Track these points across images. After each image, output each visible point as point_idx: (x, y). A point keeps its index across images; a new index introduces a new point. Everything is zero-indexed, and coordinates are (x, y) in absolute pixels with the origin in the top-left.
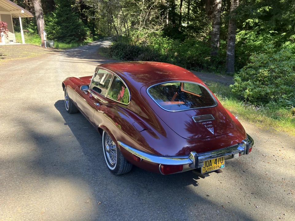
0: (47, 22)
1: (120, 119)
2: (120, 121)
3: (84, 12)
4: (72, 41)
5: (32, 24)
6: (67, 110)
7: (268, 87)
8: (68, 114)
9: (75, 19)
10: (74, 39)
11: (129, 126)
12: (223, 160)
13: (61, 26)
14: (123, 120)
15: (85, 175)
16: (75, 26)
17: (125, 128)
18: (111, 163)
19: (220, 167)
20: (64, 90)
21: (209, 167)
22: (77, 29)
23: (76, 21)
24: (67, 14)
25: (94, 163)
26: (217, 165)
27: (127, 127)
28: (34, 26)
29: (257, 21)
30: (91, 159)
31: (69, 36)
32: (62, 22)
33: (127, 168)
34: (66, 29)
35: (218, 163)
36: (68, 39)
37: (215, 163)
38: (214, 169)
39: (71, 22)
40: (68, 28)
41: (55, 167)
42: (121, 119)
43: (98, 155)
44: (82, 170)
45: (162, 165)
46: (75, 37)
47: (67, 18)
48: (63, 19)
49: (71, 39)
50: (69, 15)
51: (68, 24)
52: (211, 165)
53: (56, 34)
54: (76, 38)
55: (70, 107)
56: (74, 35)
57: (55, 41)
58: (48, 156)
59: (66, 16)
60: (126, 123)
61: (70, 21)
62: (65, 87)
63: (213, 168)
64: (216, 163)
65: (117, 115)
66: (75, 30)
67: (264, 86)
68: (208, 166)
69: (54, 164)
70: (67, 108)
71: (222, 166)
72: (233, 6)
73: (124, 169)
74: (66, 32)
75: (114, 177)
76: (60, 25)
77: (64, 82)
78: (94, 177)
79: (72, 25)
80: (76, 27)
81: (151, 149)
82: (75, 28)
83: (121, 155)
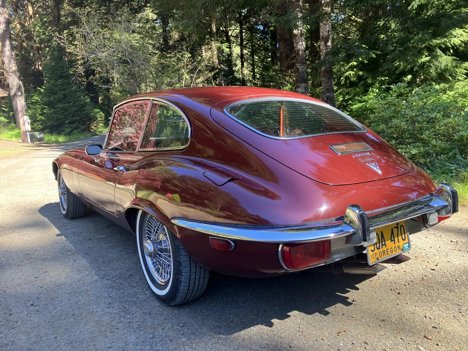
0: (29, 105)
1: (175, 182)
2: (176, 186)
3: (92, 79)
4: (75, 131)
5: (5, 109)
6: (64, 213)
7: (411, 147)
8: (67, 220)
9: (77, 96)
10: (77, 128)
11: (199, 185)
12: (405, 234)
13: (55, 108)
14: (183, 179)
15: (104, 315)
16: (77, 106)
17: (190, 194)
18: (160, 282)
19: (402, 250)
20: (56, 179)
21: (381, 250)
22: (81, 111)
23: (79, 99)
24: (64, 90)
25: (121, 291)
26: (396, 245)
27: (193, 191)
28: (8, 112)
29: (361, 73)
30: (114, 285)
31: (69, 123)
32: (56, 103)
33: (197, 282)
34: (63, 113)
35: (396, 239)
36: (67, 128)
37: (392, 241)
38: (391, 254)
39: (72, 102)
40: (66, 110)
41: (32, 308)
42: (178, 179)
43: (129, 276)
44: (95, 307)
45: (286, 244)
46: (79, 124)
47: (64, 95)
48: (56, 97)
49: (72, 127)
50: (67, 91)
51: (67, 104)
52: (385, 244)
53: (46, 121)
54: (80, 126)
55: (68, 206)
56: (77, 121)
57: (46, 133)
58: (18, 289)
59: (63, 92)
60: (192, 183)
61: (70, 99)
62: (59, 170)
63: (389, 250)
64: (394, 240)
65: (167, 176)
66: (79, 113)
67: (404, 146)
68: (379, 246)
69: (31, 303)
70: (64, 210)
71: (405, 246)
72: (325, 51)
73: (192, 288)
74: (64, 118)
75: (168, 310)
76: (52, 107)
77: (56, 160)
78: (124, 317)
79: (74, 106)
80: (80, 108)
81: (254, 219)
82: (78, 111)
83: (183, 252)
